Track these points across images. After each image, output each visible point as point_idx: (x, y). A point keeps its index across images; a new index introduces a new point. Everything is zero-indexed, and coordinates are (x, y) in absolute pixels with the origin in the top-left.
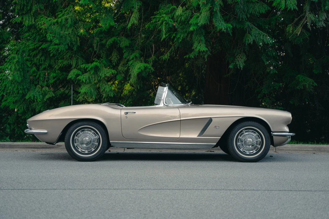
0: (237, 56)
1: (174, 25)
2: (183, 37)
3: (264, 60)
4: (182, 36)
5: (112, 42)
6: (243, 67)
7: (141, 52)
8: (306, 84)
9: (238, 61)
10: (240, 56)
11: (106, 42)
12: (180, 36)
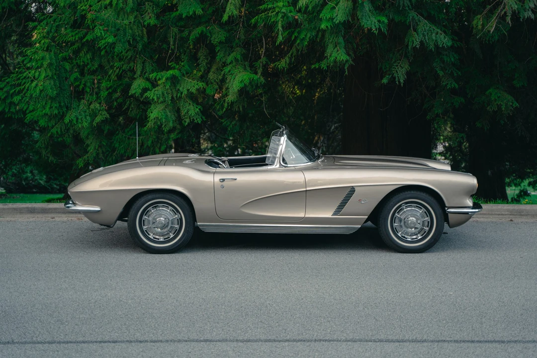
0: (395, 64)
1: (296, 17)
2: (310, 37)
3: (437, 69)
4: (309, 35)
5: (198, 35)
6: (404, 81)
7: (244, 51)
8: (502, 103)
9: (397, 71)
10: (399, 63)
11: (189, 35)
12: (306, 36)
